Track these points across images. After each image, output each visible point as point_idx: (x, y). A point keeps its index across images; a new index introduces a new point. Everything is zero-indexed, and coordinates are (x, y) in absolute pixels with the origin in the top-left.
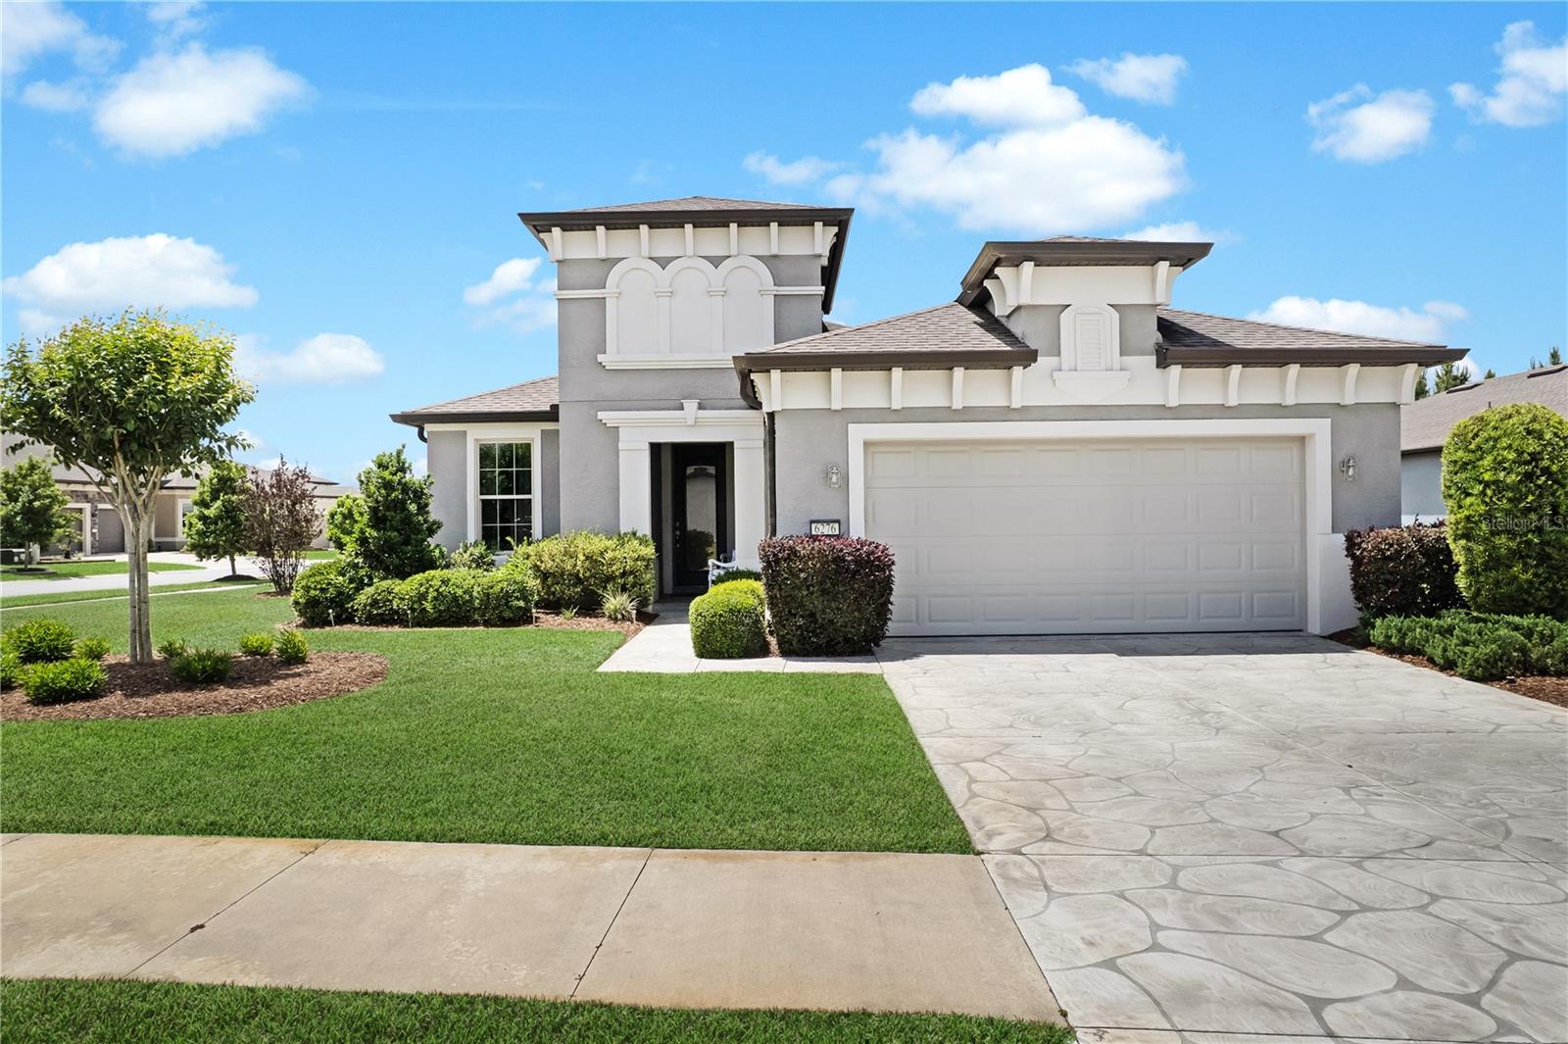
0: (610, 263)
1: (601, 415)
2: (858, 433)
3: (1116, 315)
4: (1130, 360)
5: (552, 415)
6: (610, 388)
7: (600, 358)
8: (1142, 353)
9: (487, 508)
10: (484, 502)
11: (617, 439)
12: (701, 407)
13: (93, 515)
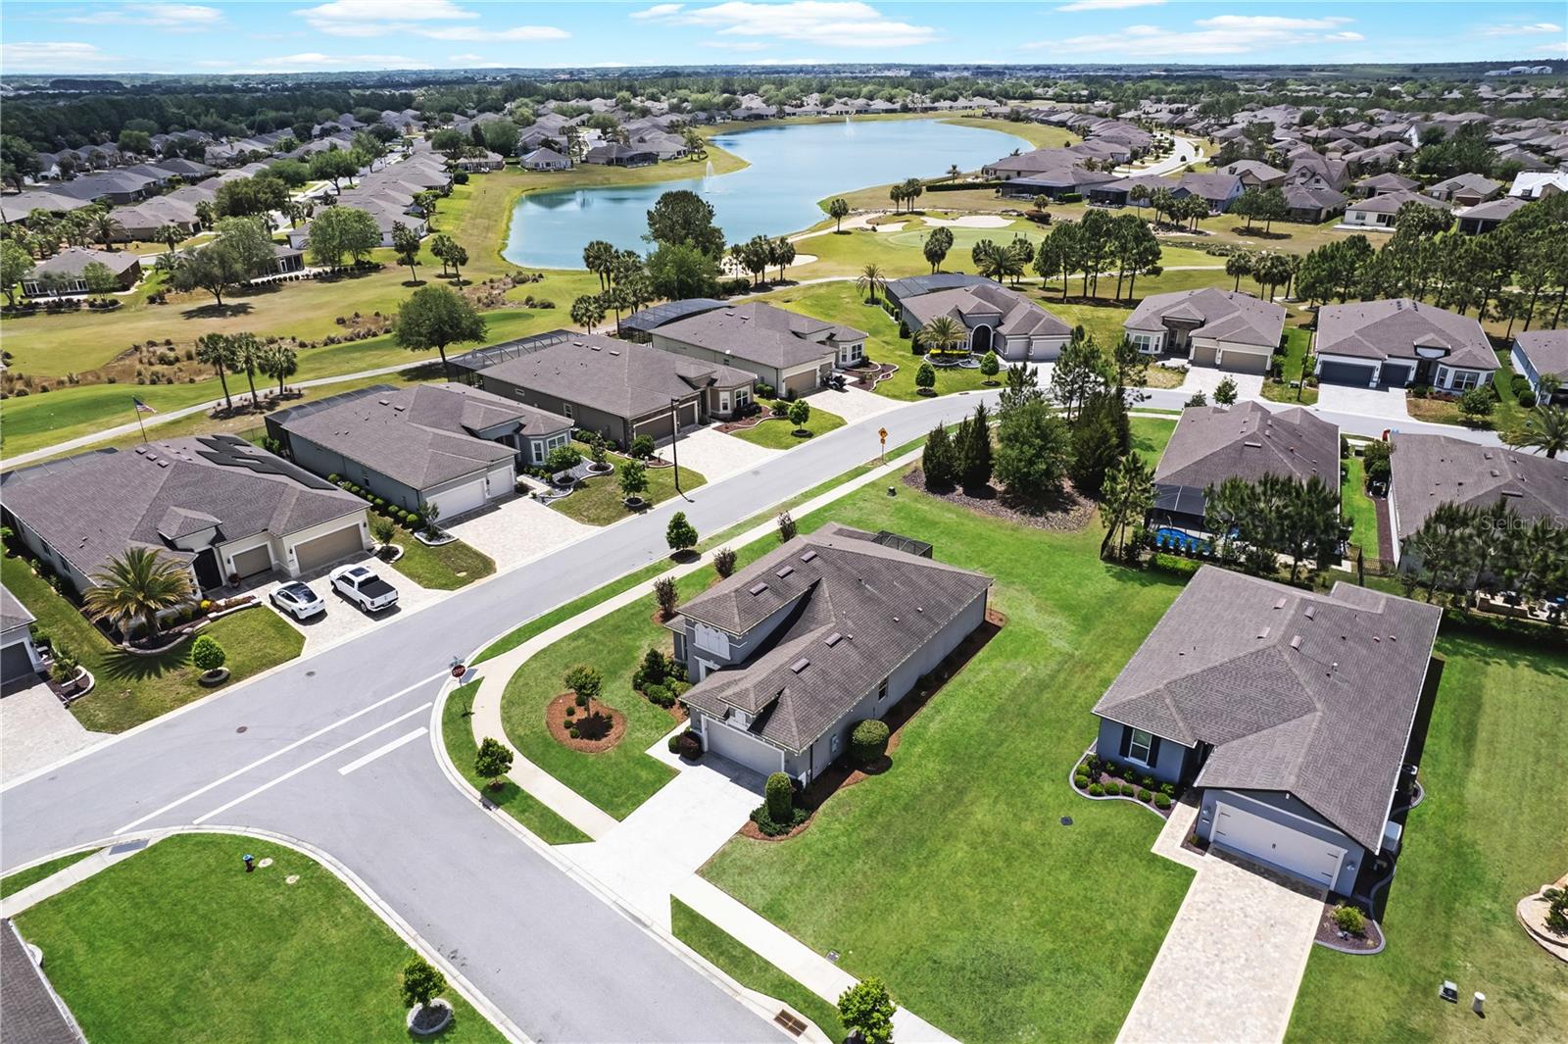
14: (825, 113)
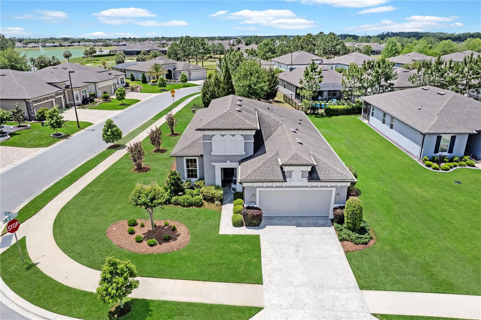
0: (213, 135)
1: (212, 163)
2: (258, 190)
3: (301, 172)
4: (303, 179)
5: (202, 156)
6: (213, 158)
7: (211, 153)
8: (305, 178)
9: (188, 171)
10: (188, 169)
11: (215, 167)
12: (230, 162)
13: (55, 102)
14: (27, 47)
